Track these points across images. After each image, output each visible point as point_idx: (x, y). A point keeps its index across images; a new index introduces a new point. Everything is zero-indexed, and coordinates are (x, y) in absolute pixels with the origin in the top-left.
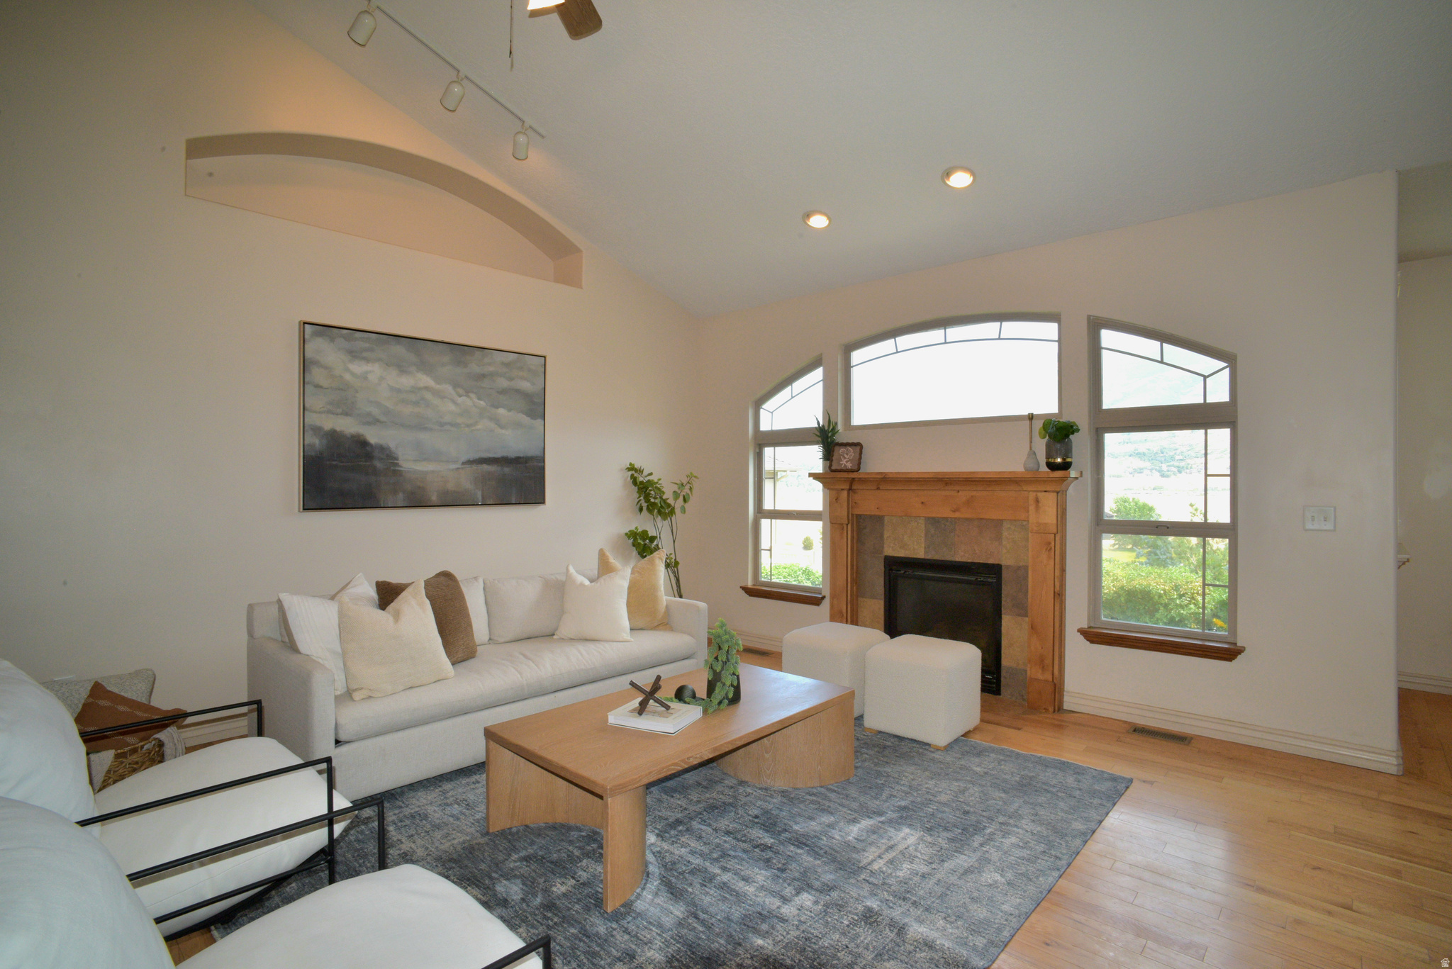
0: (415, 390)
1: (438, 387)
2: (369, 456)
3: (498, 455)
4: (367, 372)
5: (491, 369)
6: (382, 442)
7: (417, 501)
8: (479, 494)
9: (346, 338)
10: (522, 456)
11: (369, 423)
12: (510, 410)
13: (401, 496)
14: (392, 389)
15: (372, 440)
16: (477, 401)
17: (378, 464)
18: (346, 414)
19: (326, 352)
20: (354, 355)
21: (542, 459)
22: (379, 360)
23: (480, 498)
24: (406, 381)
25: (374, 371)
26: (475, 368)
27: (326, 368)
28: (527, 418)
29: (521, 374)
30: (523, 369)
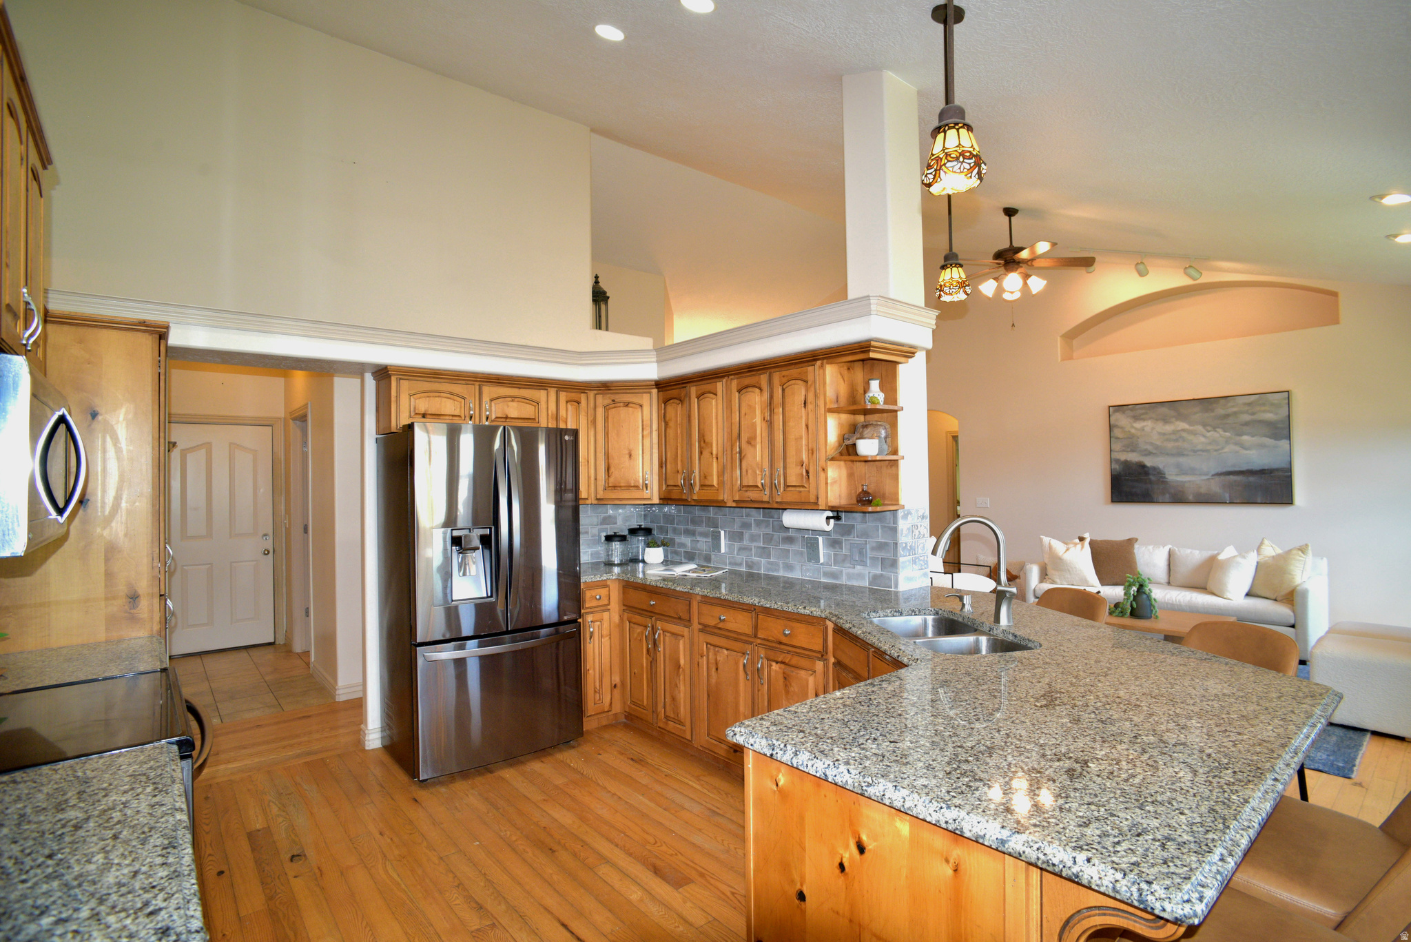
0: (1174, 432)
1: (1191, 428)
2: (1147, 474)
3: (1244, 468)
4: (1144, 427)
5: (1235, 409)
6: (1155, 465)
7: (1179, 498)
8: (1227, 496)
9: (1131, 410)
10: (1266, 468)
11: (1146, 455)
12: (1253, 436)
13: (1167, 496)
14: (1160, 434)
15: (1148, 464)
16: (1222, 433)
17: (1152, 478)
18: (1133, 451)
19: (1122, 420)
20: (1136, 418)
21: (1290, 470)
22: (1150, 418)
23: (1229, 499)
24: (1169, 428)
25: (1148, 425)
27: (1122, 428)
28: (1272, 440)
29: (1263, 408)
30: (1264, 405)
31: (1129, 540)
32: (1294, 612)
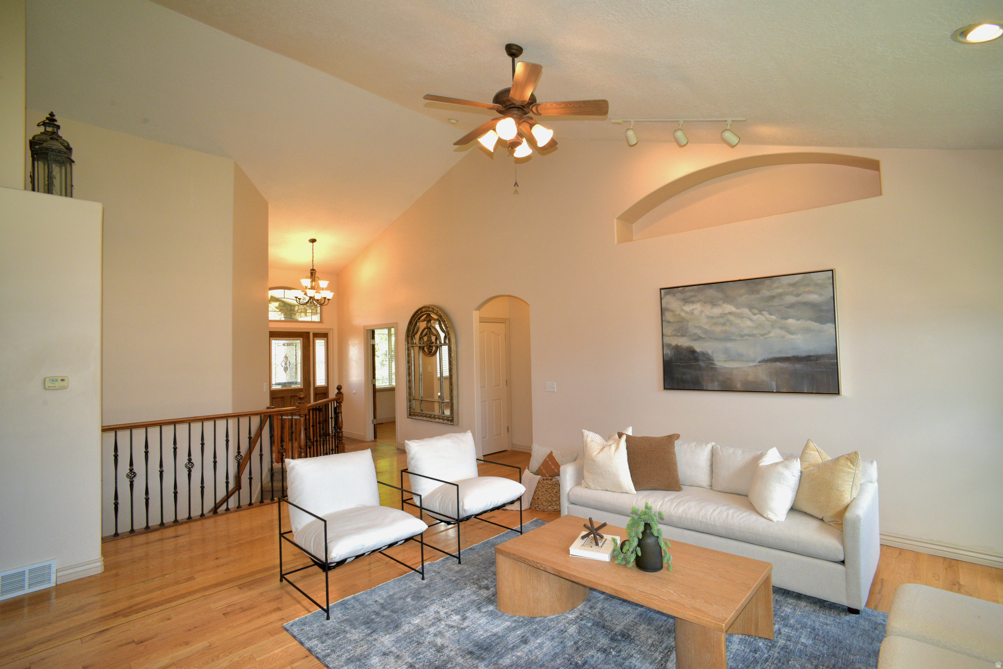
0: (722, 315)
1: (738, 311)
2: (696, 360)
3: (790, 354)
4: (693, 310)
5: (779, 291)
6: (704, 350)
7: (727, 387)
8: (774, 384)
9: (681, 292)
10: (812, 354)
11: (695, 340)
12: (798, 319)
13: (716, 383)
14: (708, 317)
15: (698, 350)
16: (768, 316)
17: (702, 364)
18: (683, 335)
19: (673, 302)
20: (686, 301)
21: (836, 356)
22: (699, 301)
23: (775, 387)
24: (717, 311)
25: (697, 308)
26: (765, 293)
27: (672, 311)
28: (818, 324)
29: (807, 289)
30: (808, 285)
31: (669, 436)
32: (843, 543)
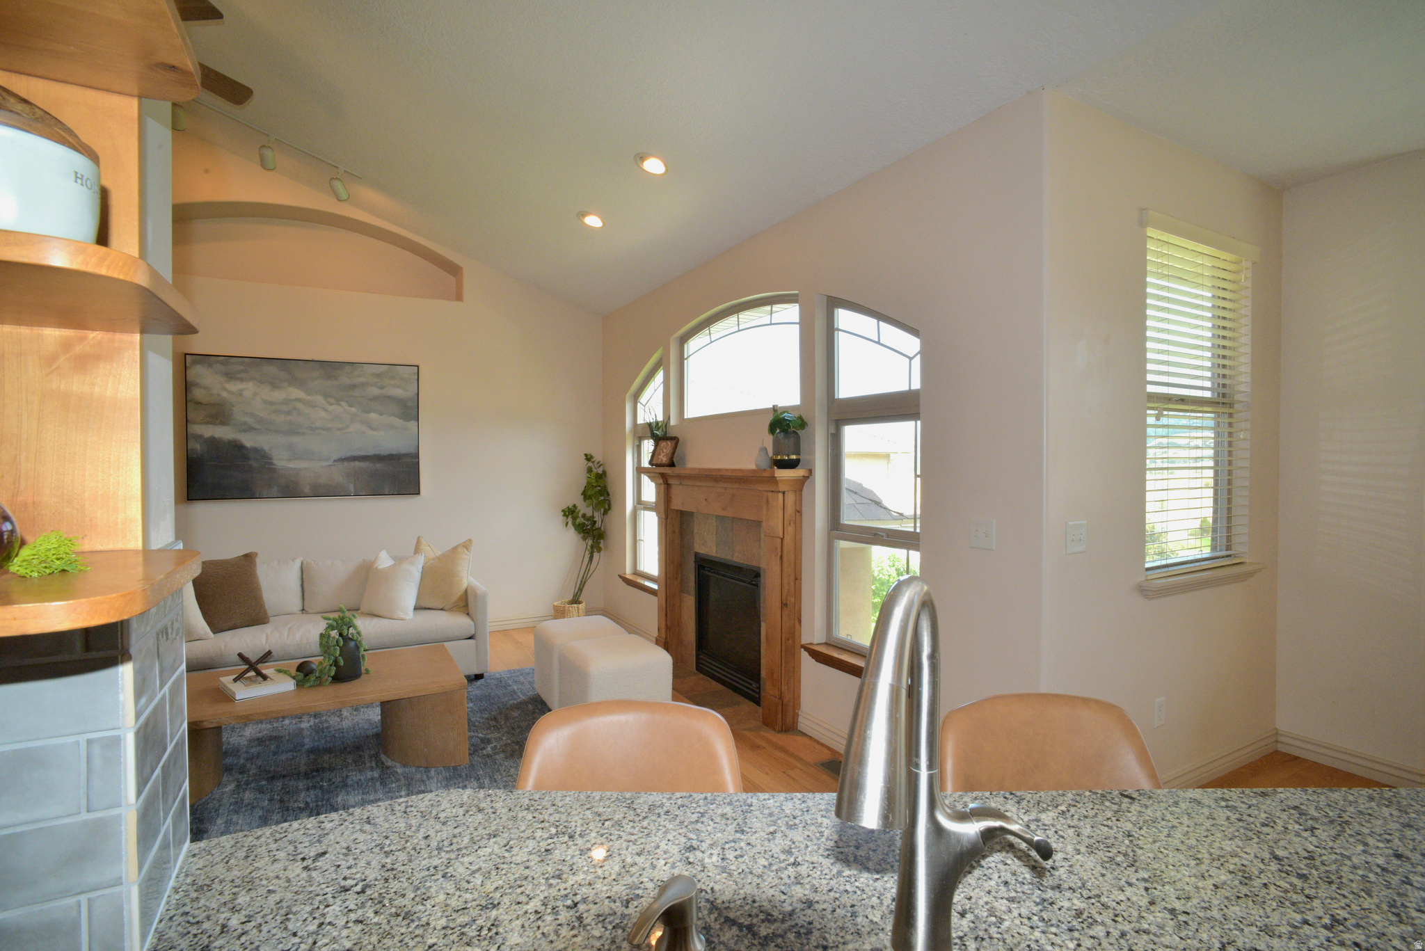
0: (287, 401)
1: (309, 398)
2: (245, 457)
3: (371, 452)
4: (242, 390)
5: (362, 380)
6: (257, 445)
7: (291, 490)
8: (352, 486)
9: (223, 364)
10: (394, 453)
11: (245, 431)
12: (381, 414)
13: (275, 489)
14: (265, 402)
15: (248, 444)
16: (347, 408)
17: (254, 464)
18: (223, 423)
19: (207, 376)
20: (230, 376)
21: (417, 456)
22: (252, 379)
23: (353, 490)
24: (278, 395)
25: (248, 388)
26: (345, 380)
27: (204, 387)
28: (401, 421)
29: (392, 382)
30: (393, 378)
31: (246, 556)
32: (473, 620)
